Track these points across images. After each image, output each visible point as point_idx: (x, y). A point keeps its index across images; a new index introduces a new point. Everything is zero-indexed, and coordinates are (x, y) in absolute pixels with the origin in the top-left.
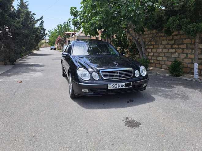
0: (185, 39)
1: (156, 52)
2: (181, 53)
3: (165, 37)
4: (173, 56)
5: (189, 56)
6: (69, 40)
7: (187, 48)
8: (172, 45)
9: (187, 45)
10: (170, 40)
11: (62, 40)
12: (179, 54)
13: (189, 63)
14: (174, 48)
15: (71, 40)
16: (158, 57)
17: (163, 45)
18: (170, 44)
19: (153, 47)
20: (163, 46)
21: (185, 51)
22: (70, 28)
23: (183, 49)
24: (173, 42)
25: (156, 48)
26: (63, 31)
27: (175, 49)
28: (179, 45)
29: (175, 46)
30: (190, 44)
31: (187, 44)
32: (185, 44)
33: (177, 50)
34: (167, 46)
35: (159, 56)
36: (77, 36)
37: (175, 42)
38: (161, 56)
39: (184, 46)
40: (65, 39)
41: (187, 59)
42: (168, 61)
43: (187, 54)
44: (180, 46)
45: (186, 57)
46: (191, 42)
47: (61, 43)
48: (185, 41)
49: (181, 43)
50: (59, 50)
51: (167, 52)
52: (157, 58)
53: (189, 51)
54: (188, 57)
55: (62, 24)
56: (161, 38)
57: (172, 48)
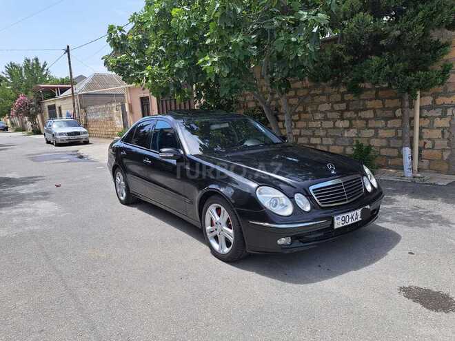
0: (371, 100)
1: (307, 128)
2: (363, 129)
3: (325, 97)
4: (346, 135)
5: (381, 133)
6: (52, 103)
7: (376, 118)
8: (342, 112)
9: (375, 112)
10: (337, 102)
11: (30, 106)
12: (359, 130)
13: (382, 147)
14: (347, 119)
15: (58, 104)
16: (312, 139)
17: (321, 112)
18: (338, 111)
19: (298, 118)
20: (323, 115)
21: (372, 124)
22: (44, 73)
23: (367, 120)
24: (343, 106)
25: (305, 119)
26: (26, 81)
27: (350, 120)
28: (356, 111)
29: (348, 115)
30: (381, 109)
31: (374, 110)
32: (370, 109)
33: (353, 122)
34: (329, 115)
35: (314, 136)
36: (80, 95)
37: (347, 106)
38: (319, 136)
39: (369, 114)
40: (39, 103)
41: (378, 140)
42: (334, 144)
43: (376, 129)
44: (359, 114)
45: (376, 136)
46: (384, 106)
47: (28, 114)
48: (370, 104)
49: (362, 108)
50: (17, 130)
51: (332, 126)
52: (309, 140)
53: (381, 123)
54: (380, 135)
55: (21, 63)
56: (317, 99)
57: (342, 119)
